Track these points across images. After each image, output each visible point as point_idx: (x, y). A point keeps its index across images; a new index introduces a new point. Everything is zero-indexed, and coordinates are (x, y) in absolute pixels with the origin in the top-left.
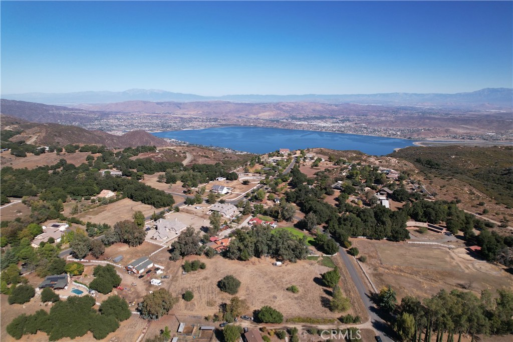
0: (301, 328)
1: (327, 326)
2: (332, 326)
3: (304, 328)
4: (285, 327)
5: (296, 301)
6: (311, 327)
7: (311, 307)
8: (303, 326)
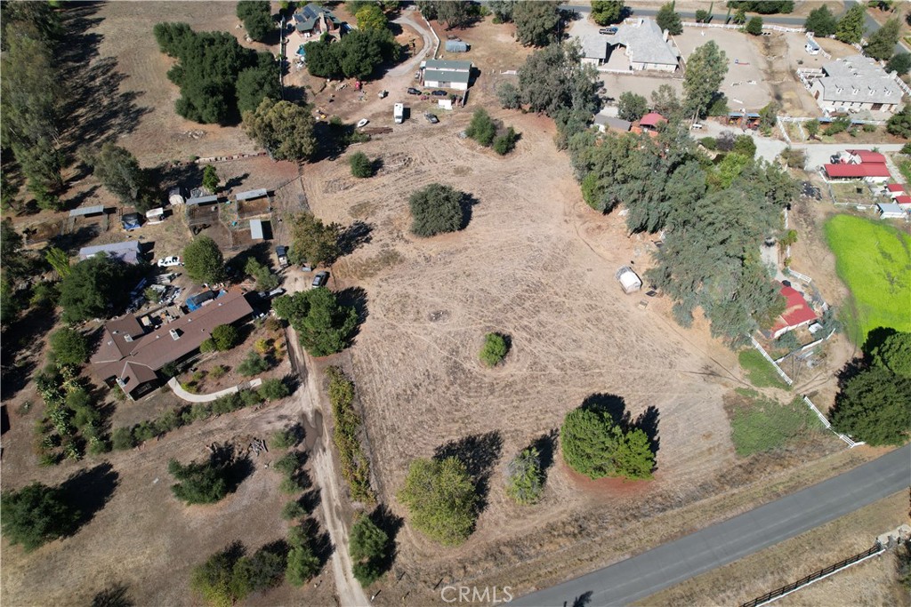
0: (309, 410)
1: (332, 480)
2: (334, 492)
3: (310, 416)
4: (305, 370)
5: (441, 372)
6: (319, 434)
7: (425, 418)
8: (317, 413)
